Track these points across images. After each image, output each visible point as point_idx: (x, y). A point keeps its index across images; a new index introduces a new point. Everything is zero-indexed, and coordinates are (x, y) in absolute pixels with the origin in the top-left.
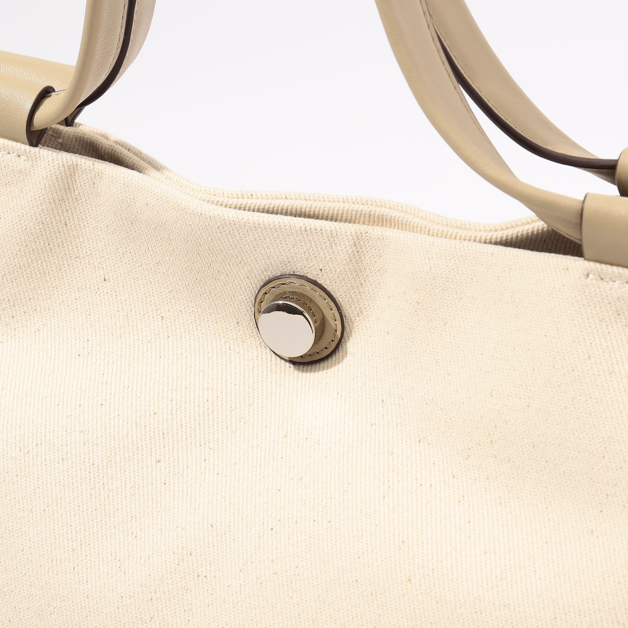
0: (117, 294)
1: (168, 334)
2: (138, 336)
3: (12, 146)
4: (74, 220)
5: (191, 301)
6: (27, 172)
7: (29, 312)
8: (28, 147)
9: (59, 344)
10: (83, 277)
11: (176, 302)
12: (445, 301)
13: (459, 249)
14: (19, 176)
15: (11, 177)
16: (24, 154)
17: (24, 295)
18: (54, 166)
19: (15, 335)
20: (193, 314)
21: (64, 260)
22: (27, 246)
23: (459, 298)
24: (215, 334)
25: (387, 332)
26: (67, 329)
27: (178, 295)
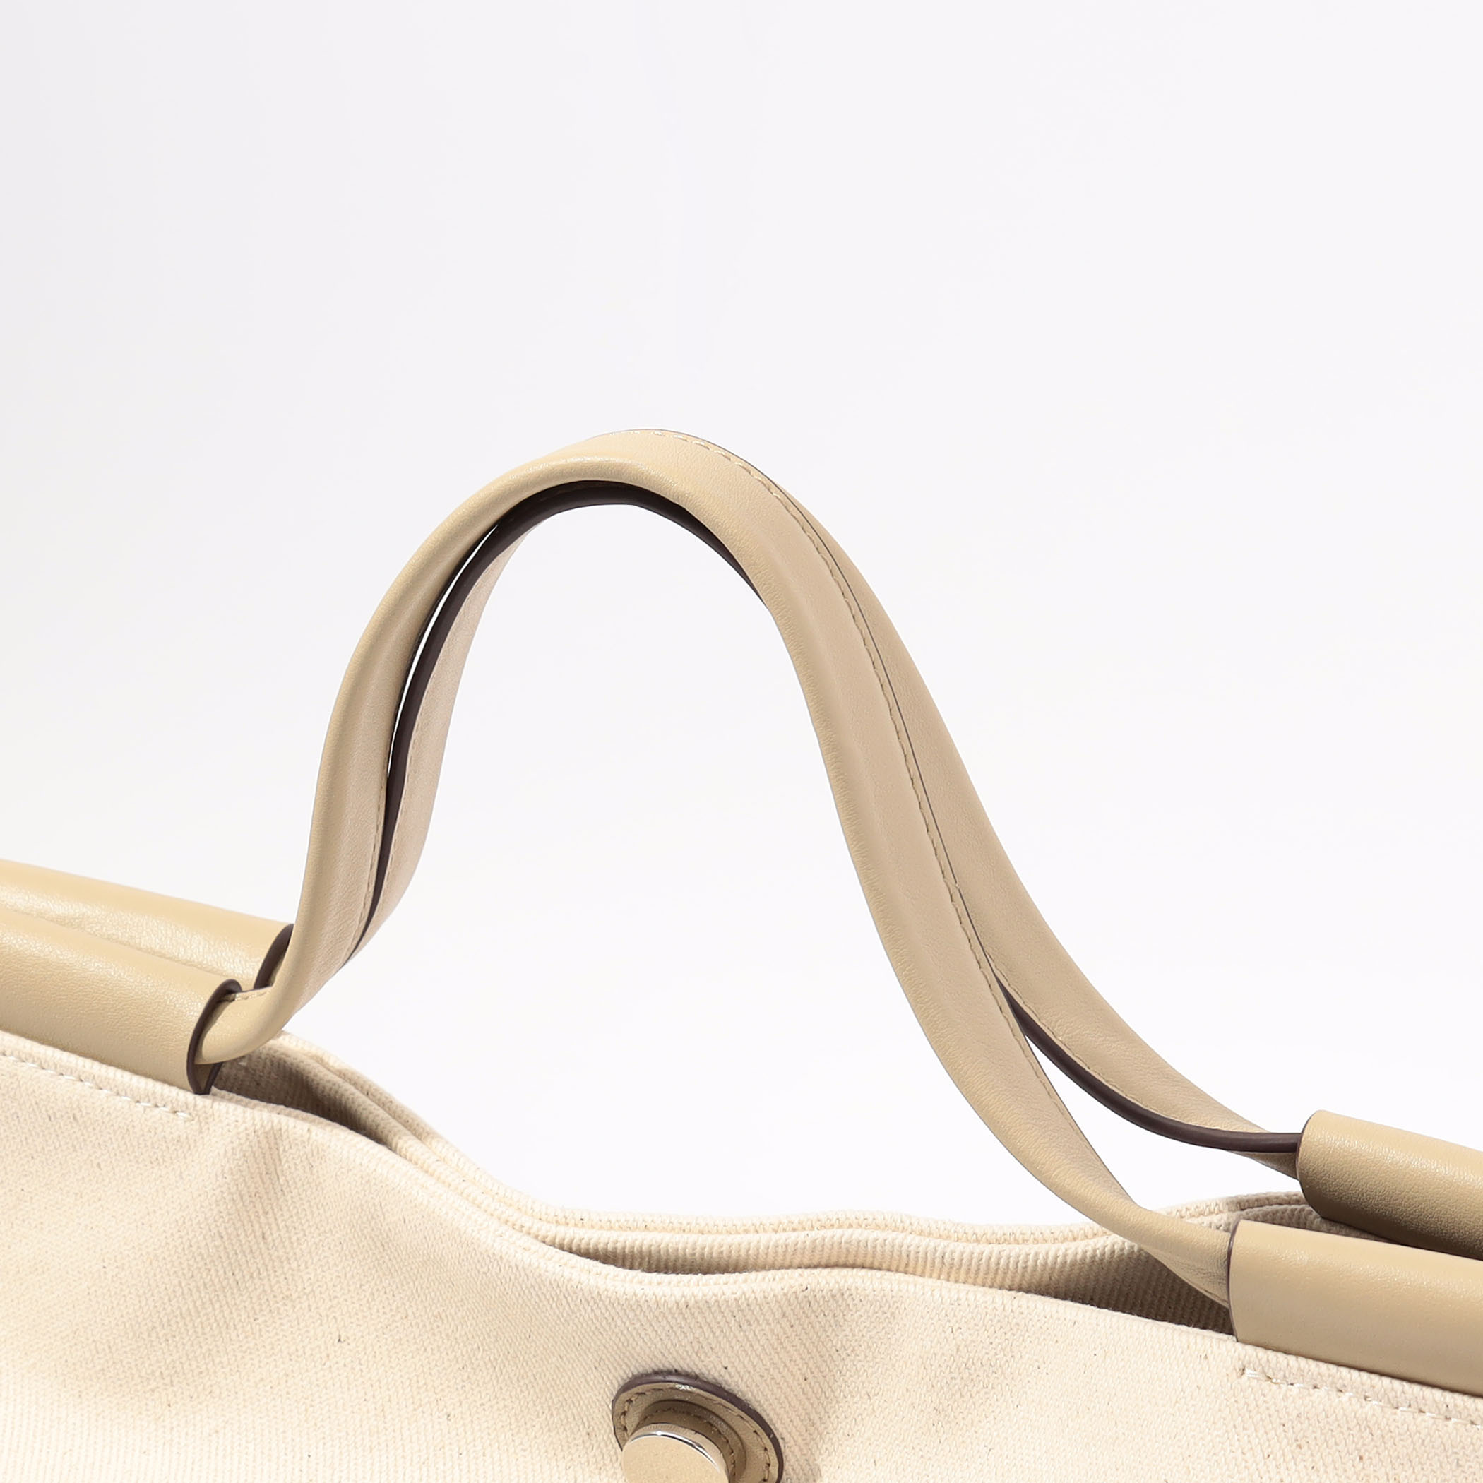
0: (363, 1368)
1: (459, 1449)
2: (404, 1451)
3: (162, 1095)
4: (279, 1229)
5: (501, 1388)
6: (191, 1142)
7: (198, 1397)
8: (190, 1097)
9: (254, 1461)
10: (299, 1334)
11: (473, 1387)
12: (991, 1409)
13: (1012, 1311)
14: (176, 1149)
15: (161, 1150)
16: (184, 1109)
17: (190, 1365)
18: (239, 1133)
19: (172, 1440)
20: (506, 1411)
21: (262, 1301)
22: (193, 1276)
23: (1017, 1403)
24: (546, 1451)
25: (872, 1460)
26: (270, 1432)
27: (477, 1375)
